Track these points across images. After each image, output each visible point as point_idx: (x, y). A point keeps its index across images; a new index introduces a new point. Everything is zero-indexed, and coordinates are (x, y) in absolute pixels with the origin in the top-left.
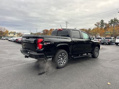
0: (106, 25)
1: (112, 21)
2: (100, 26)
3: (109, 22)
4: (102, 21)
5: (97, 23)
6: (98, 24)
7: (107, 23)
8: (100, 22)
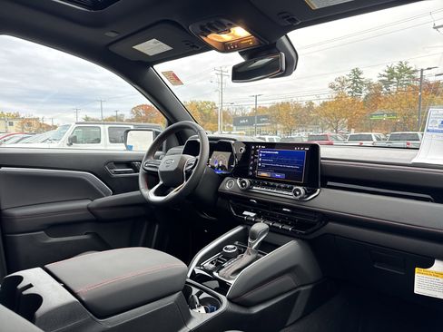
0: (370, 88)
1: (391, 71)
2: (349, 90)
3: (382, 76)
4: (357, 73)
5: (338, 80)
6: (342, 83)
7: (375, 80)
8: (348, 78)
